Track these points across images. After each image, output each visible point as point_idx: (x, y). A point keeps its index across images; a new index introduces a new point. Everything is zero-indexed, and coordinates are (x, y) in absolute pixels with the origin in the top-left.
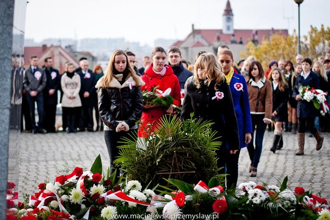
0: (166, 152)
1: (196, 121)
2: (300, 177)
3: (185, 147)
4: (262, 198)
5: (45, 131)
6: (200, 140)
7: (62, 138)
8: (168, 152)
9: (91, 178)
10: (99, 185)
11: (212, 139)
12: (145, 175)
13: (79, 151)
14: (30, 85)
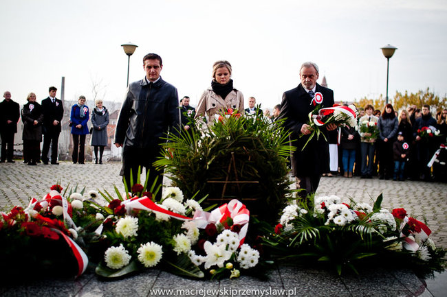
0: (221, 153)
3: (246, 147)
4: (347, 218)
6: (268, 142)
11: (284, 142)
12: (193, 184)
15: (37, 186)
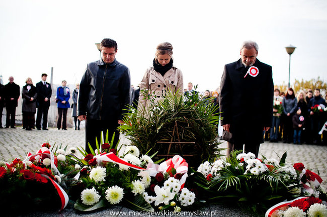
0: (167, 121)
3: (186, 117)
4: (260, 169)
6: (202, 113)
11: (213, 113)
15: (32, 145)
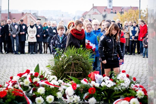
0: (69, 63)
1: (83, 49)
2: (136, 76)
3: (78, 61)
4: (112, 85)
5: (20, 53)
6: (85, 58)
7: (27, 57)
8: (70, 63)
9: (34, 75)
10: (37, 78)
11: (90, 57)
12: (59, 74)
13: (35, 63)
14: (12, 31)
